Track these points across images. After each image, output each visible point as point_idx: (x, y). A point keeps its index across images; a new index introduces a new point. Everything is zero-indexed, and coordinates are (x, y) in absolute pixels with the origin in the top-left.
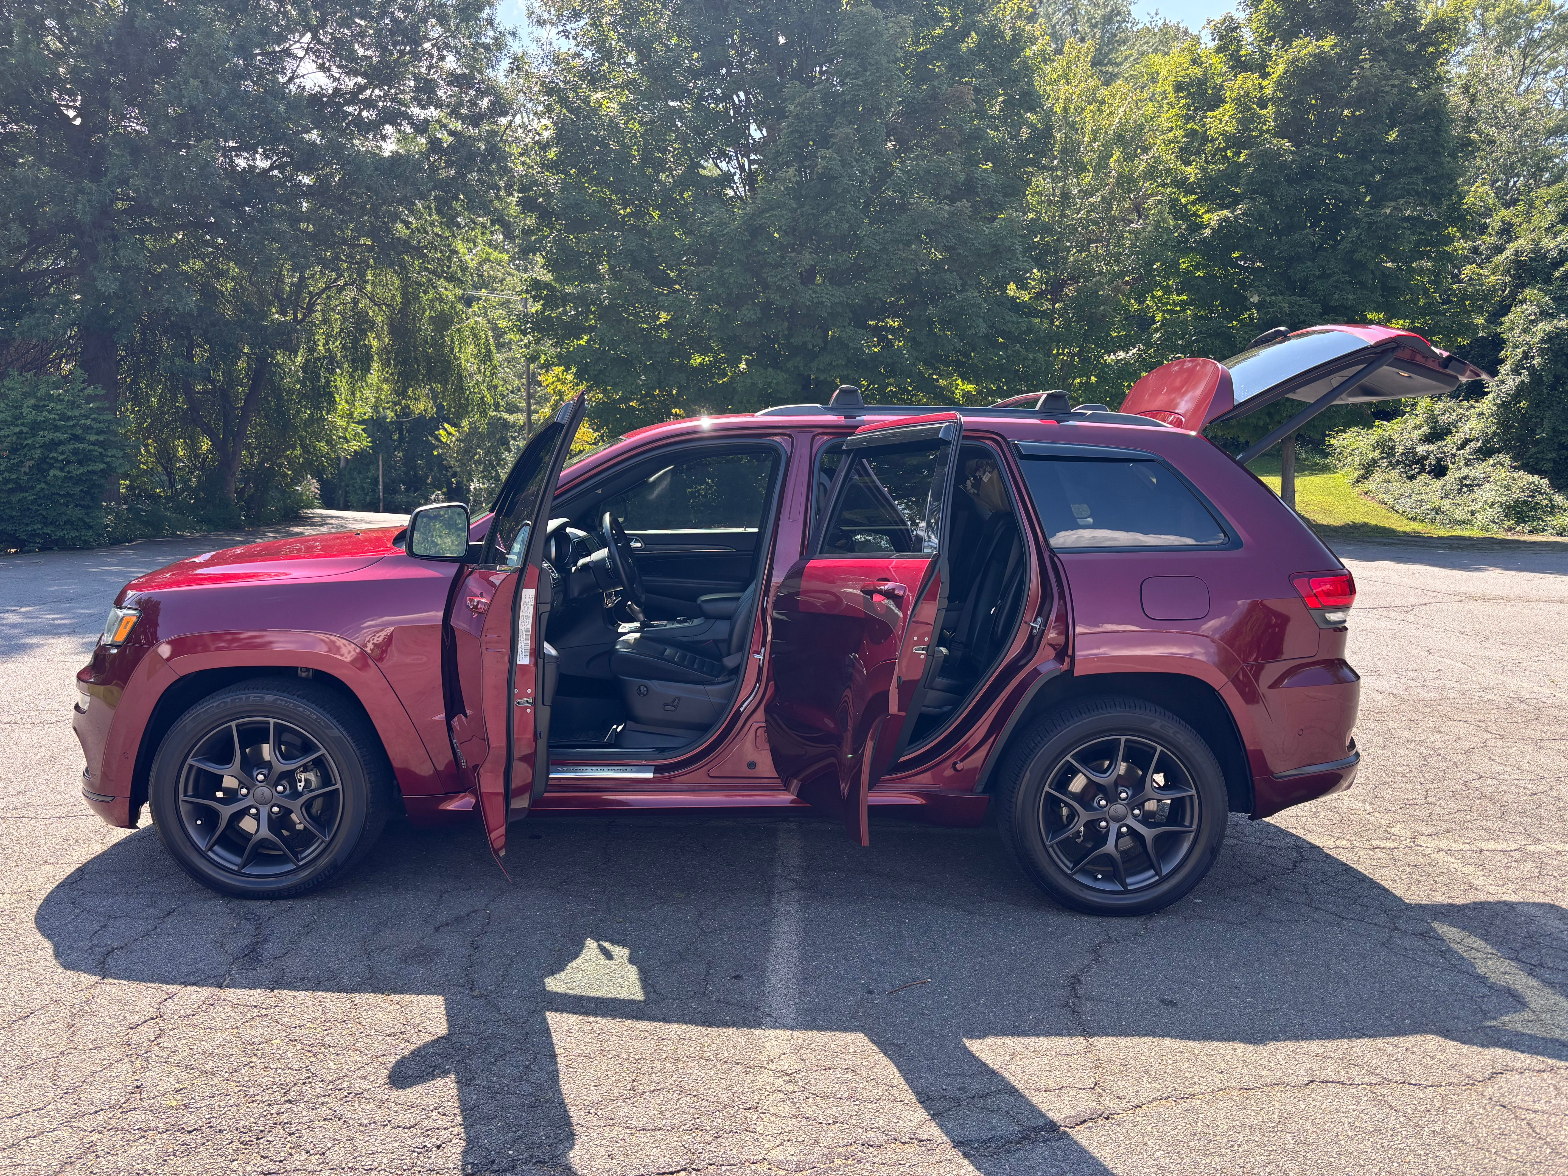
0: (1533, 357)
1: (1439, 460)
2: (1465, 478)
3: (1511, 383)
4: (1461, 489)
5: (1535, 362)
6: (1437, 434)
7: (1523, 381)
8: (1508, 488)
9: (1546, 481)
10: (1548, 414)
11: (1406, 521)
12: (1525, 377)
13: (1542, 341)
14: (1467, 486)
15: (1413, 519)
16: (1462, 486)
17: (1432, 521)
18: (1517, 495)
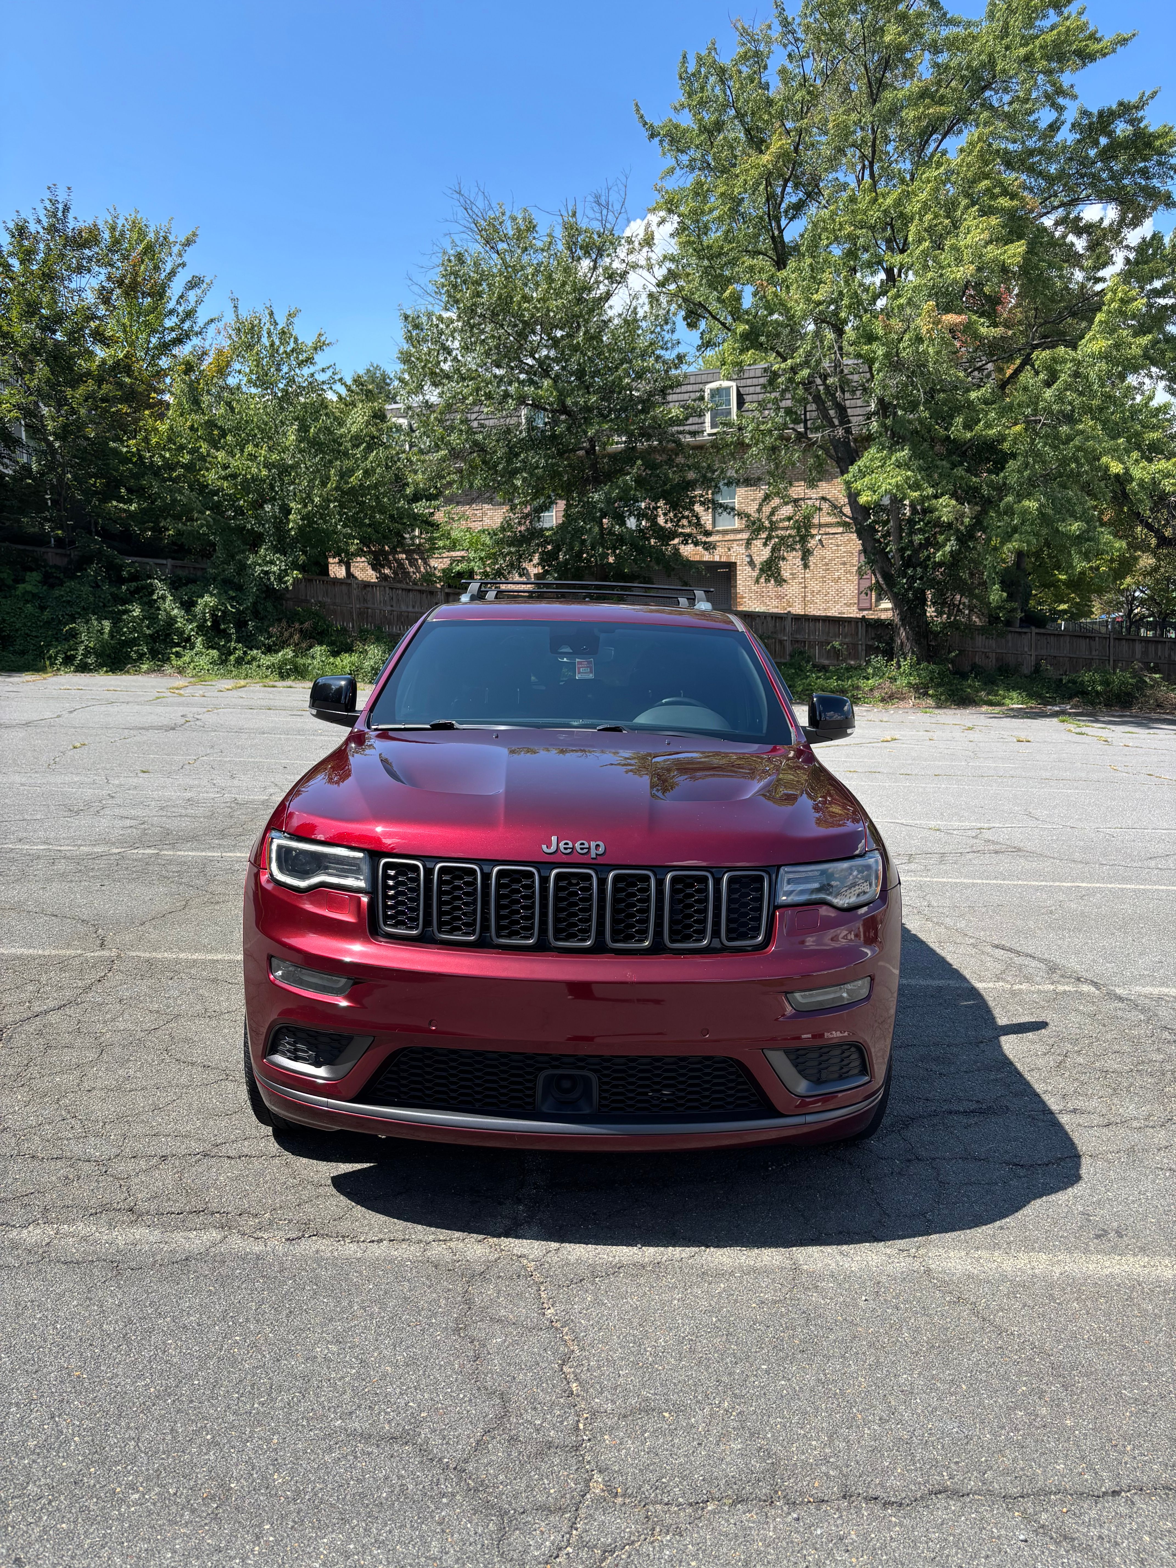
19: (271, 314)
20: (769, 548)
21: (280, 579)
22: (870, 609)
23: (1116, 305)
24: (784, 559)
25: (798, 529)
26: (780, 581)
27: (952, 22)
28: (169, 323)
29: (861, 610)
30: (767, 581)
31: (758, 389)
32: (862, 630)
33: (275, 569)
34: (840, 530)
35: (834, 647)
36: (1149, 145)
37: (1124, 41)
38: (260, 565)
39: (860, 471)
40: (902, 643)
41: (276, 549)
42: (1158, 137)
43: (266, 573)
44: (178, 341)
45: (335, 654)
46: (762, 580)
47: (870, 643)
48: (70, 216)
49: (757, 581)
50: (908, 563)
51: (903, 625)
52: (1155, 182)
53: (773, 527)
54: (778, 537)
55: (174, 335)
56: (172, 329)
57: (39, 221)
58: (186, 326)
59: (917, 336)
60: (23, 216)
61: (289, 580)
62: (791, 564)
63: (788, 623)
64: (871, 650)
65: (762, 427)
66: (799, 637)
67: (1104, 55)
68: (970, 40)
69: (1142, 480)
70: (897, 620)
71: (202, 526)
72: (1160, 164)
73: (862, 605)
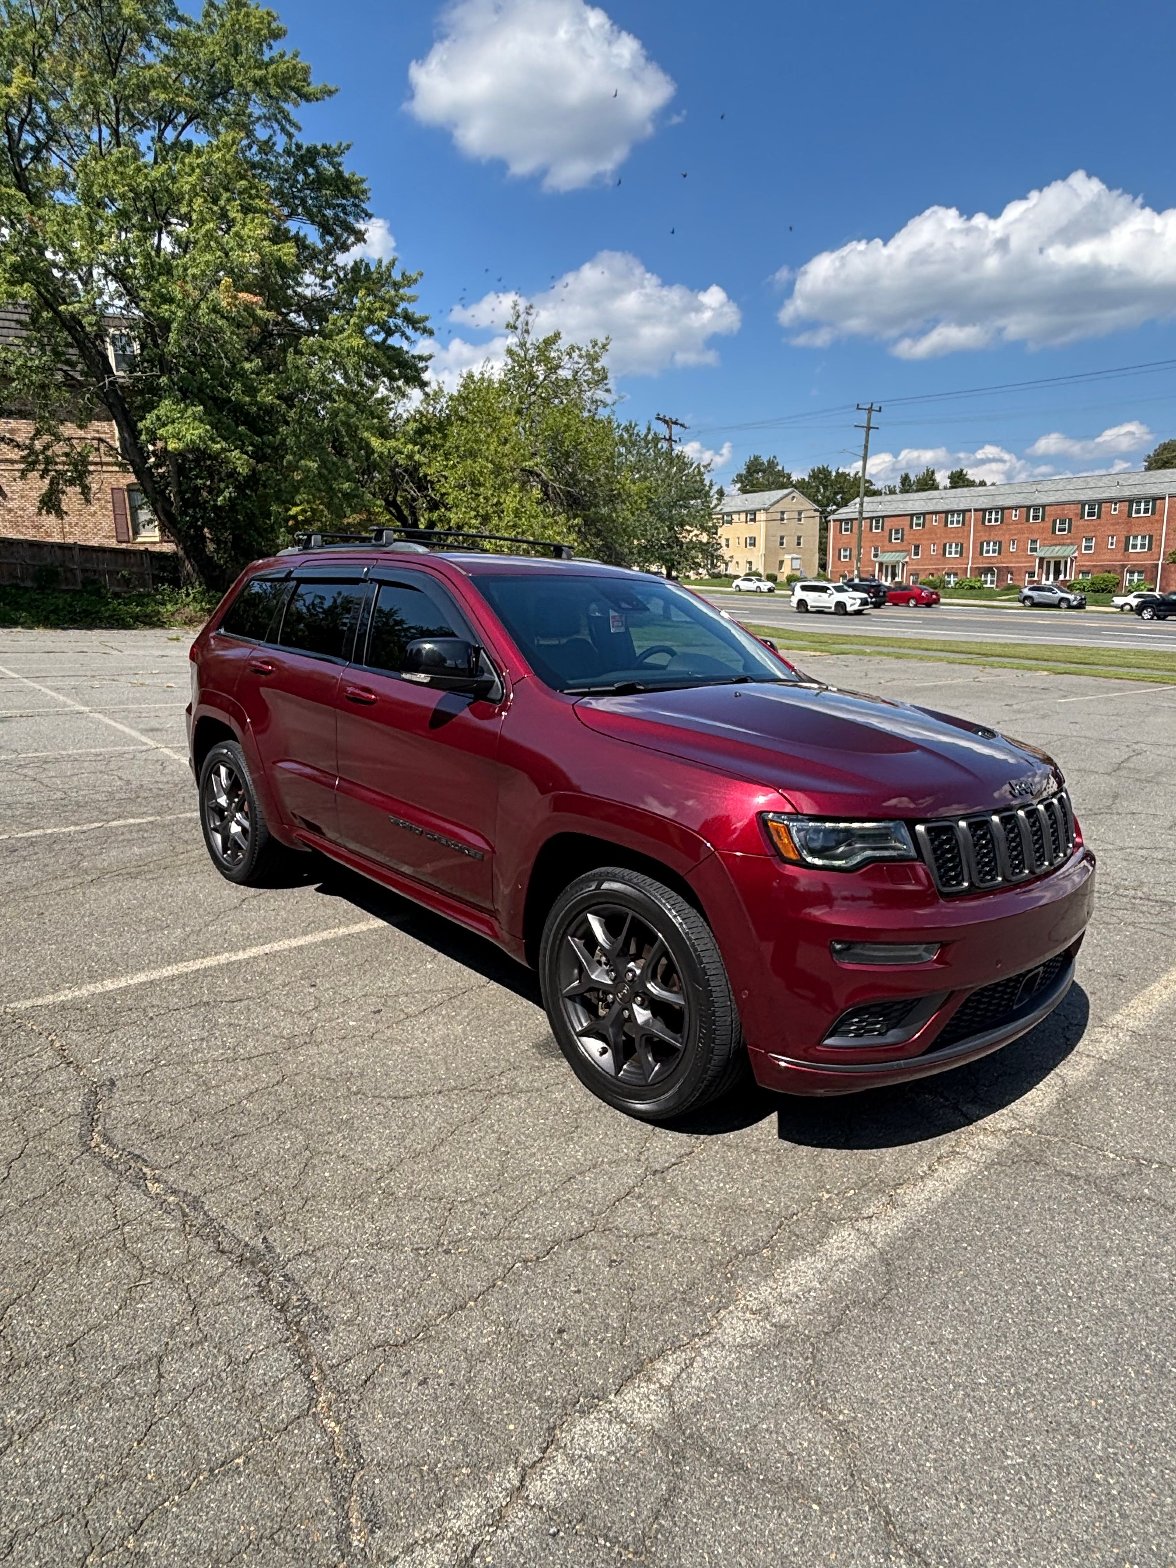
20: (47, 481)
22: (128, 542)
23: (364, 313)
24: (63, 492)
25: (75, 465)
26: (60, 513)
27: (181, 19)
29: (120, 542)
30: (48, 512)
31: (13, 324)
32: (147, 561)
34: (117, 469)
35: (123, 576)
36: (347, 187)
37: (330, 93)
39: (158, 418)
40: (188, 574)
42: (354, 183)
46: (44, 512)
47: (156, 573)
49: (39, 513)
50: (187, 504)
51: (188, 557)
52: (351, 219)
53: (49, 461)
54: (56, 471)
59: (214, 306)
62: (71, 497)
63: (76, 552)
64: (157, 579)
65: (29, 364)
66: (88, 566)
67: (317, 99)
68: (199, 43)
69: (382, 453)
70: (181, 553)
72: (355, 205)
73: (121, 538)
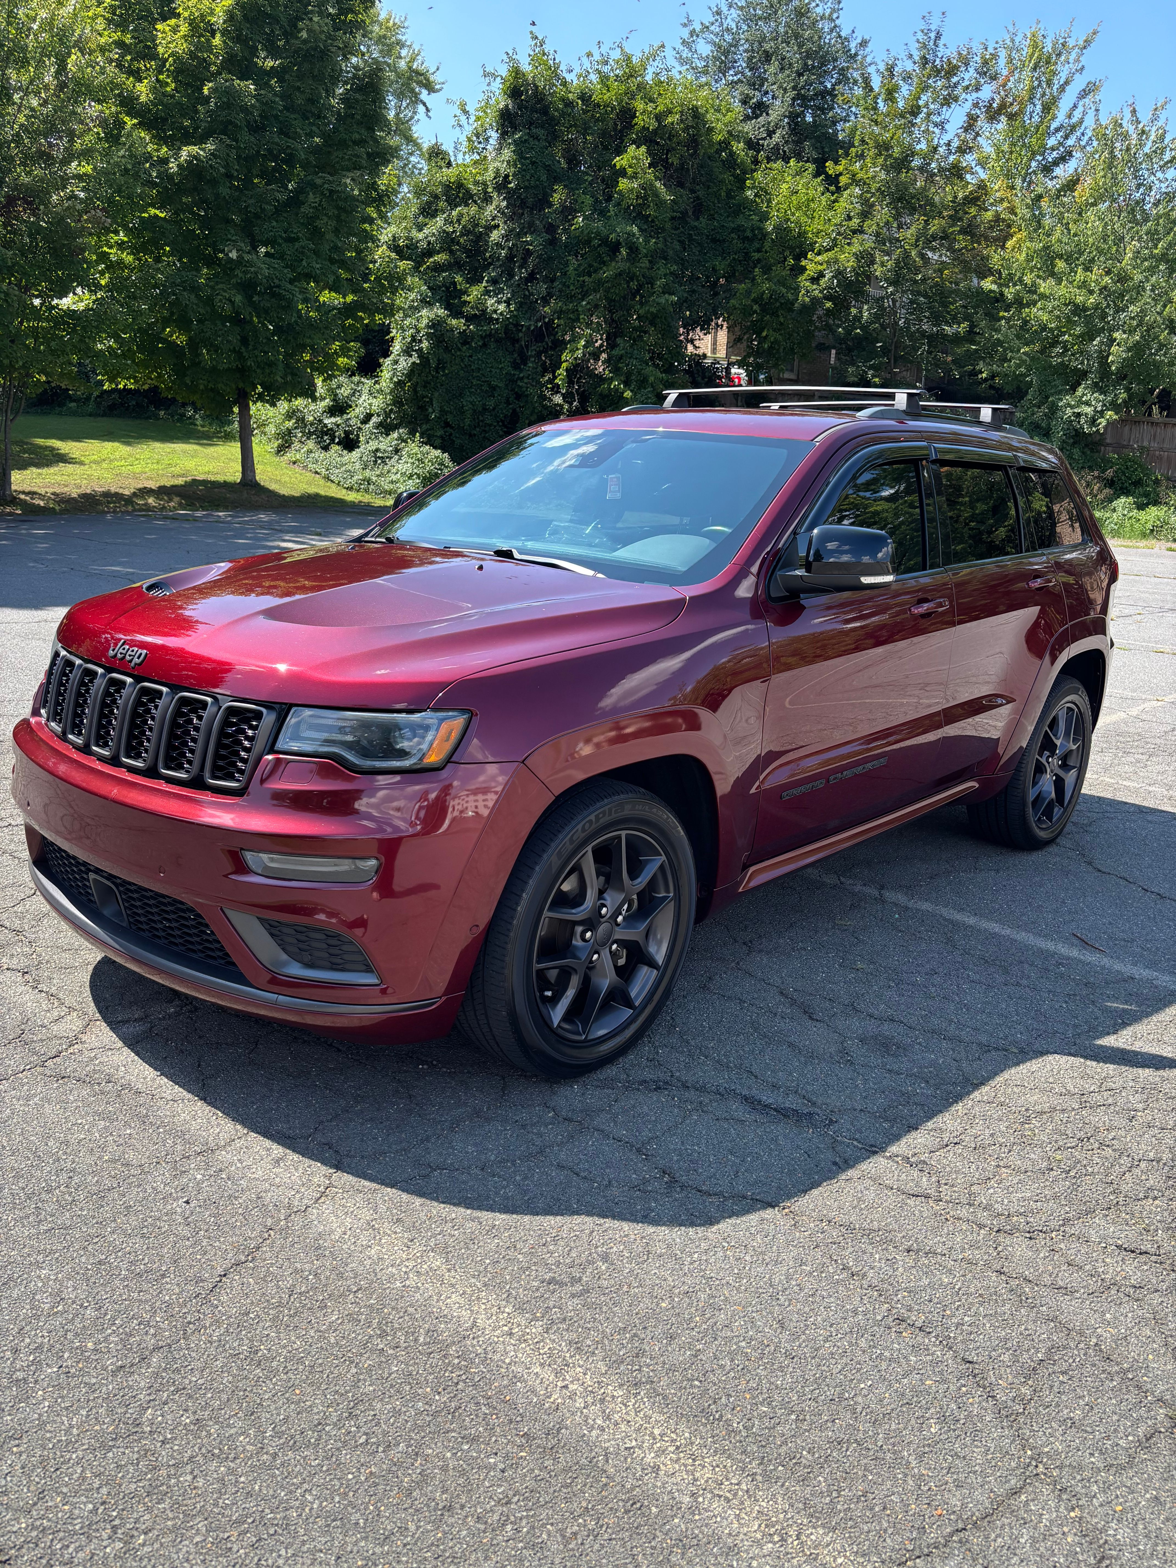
0: (420, 341)
1: (347, 433)
2: (377, 450)
3: (404, 364)
4: (376, 461)
5: (423, 345)
6: (339, 408)
7: (414, 363)
8: (421, 461)
9: (446, 455)
10: (436, 394)
11: (344, 491)
12: (415, 359)
13: (428, 326)
14: (378, 458)
15: (350, 489)
16: (376, 457)
17: (366, 491)
18: (429, 467)
19: (1134, 111)
21: (1093, 422)
28: (1052, 142)
33: (1088, 410)
38: (1072, 407)
41: (1096, 387)
43: (1078, 415)
44: (1063, 159)
45: (1141, 507)
48: (941, 43)
55: (1055, 154)
56: (1053, 149)
57: (911, 56)
58: (1070, 142)
60: (893, 53)
61: (1103, 422)
71: (1018, 366)
